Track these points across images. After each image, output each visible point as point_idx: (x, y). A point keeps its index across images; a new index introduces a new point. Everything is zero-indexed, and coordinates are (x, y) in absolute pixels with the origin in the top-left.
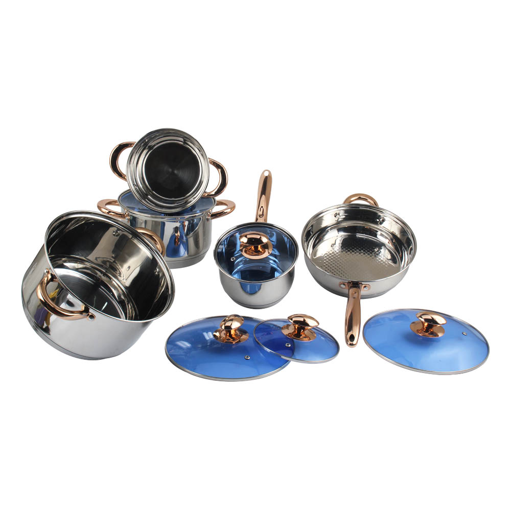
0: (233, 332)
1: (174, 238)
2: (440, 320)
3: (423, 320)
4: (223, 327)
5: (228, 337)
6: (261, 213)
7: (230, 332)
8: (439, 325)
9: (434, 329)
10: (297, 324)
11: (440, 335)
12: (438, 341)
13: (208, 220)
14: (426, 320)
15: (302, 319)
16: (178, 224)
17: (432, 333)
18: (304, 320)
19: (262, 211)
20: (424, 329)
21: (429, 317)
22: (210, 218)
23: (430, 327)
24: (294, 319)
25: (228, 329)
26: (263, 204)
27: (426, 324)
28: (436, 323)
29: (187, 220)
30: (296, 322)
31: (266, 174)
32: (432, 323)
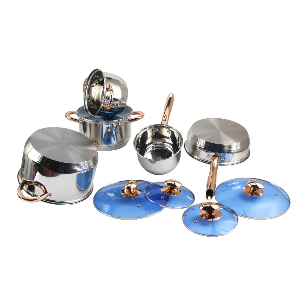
0: (132, 190)
1: (107, 133)
2: (260, 186)
3: (250, 186)
4: (126, 187)
5: (129, 194)
6: (164, 119)
7: (130, 190)
8: (259, 189)
9: (257, 191)
10: (169, 185)
11: (261, 194)
12: (260, 198)
13: (127, 123)
14: (253, 186)
15: (173, 183)
16: (109, 126)
17: (256, 194)
18: (174, 183)
19: (165, 118)
20: (251, 191)
21: (254, 184)
22: (128, 122)
23: (254, 190)
24: (168, 182)
25: (129, 188)
26: (167, 113)
27: (252, 189)
28: (258, 188)
29: (115, 123)
30: (169, 184)
31: (171, 96)
32: (256, 187)
